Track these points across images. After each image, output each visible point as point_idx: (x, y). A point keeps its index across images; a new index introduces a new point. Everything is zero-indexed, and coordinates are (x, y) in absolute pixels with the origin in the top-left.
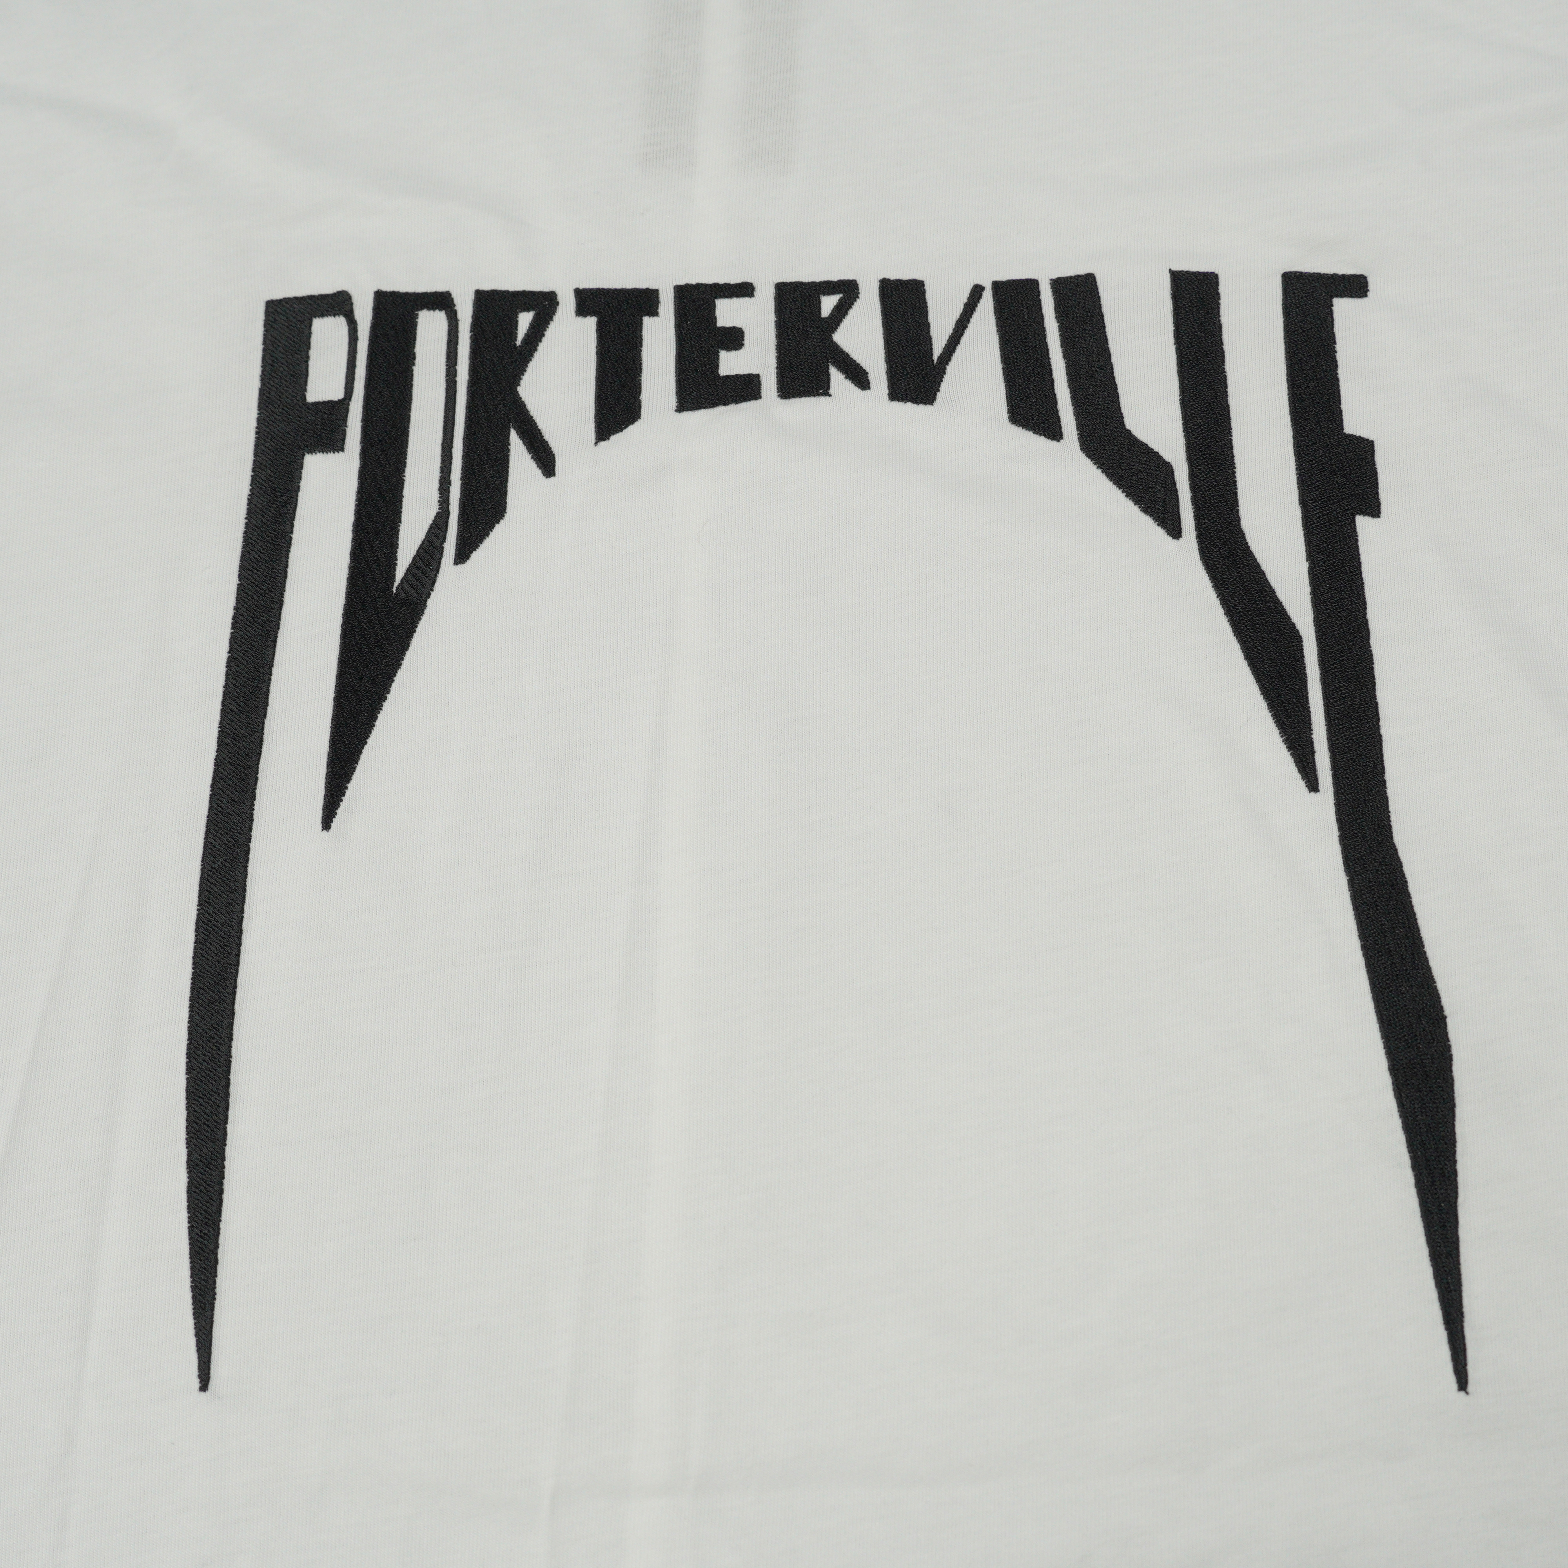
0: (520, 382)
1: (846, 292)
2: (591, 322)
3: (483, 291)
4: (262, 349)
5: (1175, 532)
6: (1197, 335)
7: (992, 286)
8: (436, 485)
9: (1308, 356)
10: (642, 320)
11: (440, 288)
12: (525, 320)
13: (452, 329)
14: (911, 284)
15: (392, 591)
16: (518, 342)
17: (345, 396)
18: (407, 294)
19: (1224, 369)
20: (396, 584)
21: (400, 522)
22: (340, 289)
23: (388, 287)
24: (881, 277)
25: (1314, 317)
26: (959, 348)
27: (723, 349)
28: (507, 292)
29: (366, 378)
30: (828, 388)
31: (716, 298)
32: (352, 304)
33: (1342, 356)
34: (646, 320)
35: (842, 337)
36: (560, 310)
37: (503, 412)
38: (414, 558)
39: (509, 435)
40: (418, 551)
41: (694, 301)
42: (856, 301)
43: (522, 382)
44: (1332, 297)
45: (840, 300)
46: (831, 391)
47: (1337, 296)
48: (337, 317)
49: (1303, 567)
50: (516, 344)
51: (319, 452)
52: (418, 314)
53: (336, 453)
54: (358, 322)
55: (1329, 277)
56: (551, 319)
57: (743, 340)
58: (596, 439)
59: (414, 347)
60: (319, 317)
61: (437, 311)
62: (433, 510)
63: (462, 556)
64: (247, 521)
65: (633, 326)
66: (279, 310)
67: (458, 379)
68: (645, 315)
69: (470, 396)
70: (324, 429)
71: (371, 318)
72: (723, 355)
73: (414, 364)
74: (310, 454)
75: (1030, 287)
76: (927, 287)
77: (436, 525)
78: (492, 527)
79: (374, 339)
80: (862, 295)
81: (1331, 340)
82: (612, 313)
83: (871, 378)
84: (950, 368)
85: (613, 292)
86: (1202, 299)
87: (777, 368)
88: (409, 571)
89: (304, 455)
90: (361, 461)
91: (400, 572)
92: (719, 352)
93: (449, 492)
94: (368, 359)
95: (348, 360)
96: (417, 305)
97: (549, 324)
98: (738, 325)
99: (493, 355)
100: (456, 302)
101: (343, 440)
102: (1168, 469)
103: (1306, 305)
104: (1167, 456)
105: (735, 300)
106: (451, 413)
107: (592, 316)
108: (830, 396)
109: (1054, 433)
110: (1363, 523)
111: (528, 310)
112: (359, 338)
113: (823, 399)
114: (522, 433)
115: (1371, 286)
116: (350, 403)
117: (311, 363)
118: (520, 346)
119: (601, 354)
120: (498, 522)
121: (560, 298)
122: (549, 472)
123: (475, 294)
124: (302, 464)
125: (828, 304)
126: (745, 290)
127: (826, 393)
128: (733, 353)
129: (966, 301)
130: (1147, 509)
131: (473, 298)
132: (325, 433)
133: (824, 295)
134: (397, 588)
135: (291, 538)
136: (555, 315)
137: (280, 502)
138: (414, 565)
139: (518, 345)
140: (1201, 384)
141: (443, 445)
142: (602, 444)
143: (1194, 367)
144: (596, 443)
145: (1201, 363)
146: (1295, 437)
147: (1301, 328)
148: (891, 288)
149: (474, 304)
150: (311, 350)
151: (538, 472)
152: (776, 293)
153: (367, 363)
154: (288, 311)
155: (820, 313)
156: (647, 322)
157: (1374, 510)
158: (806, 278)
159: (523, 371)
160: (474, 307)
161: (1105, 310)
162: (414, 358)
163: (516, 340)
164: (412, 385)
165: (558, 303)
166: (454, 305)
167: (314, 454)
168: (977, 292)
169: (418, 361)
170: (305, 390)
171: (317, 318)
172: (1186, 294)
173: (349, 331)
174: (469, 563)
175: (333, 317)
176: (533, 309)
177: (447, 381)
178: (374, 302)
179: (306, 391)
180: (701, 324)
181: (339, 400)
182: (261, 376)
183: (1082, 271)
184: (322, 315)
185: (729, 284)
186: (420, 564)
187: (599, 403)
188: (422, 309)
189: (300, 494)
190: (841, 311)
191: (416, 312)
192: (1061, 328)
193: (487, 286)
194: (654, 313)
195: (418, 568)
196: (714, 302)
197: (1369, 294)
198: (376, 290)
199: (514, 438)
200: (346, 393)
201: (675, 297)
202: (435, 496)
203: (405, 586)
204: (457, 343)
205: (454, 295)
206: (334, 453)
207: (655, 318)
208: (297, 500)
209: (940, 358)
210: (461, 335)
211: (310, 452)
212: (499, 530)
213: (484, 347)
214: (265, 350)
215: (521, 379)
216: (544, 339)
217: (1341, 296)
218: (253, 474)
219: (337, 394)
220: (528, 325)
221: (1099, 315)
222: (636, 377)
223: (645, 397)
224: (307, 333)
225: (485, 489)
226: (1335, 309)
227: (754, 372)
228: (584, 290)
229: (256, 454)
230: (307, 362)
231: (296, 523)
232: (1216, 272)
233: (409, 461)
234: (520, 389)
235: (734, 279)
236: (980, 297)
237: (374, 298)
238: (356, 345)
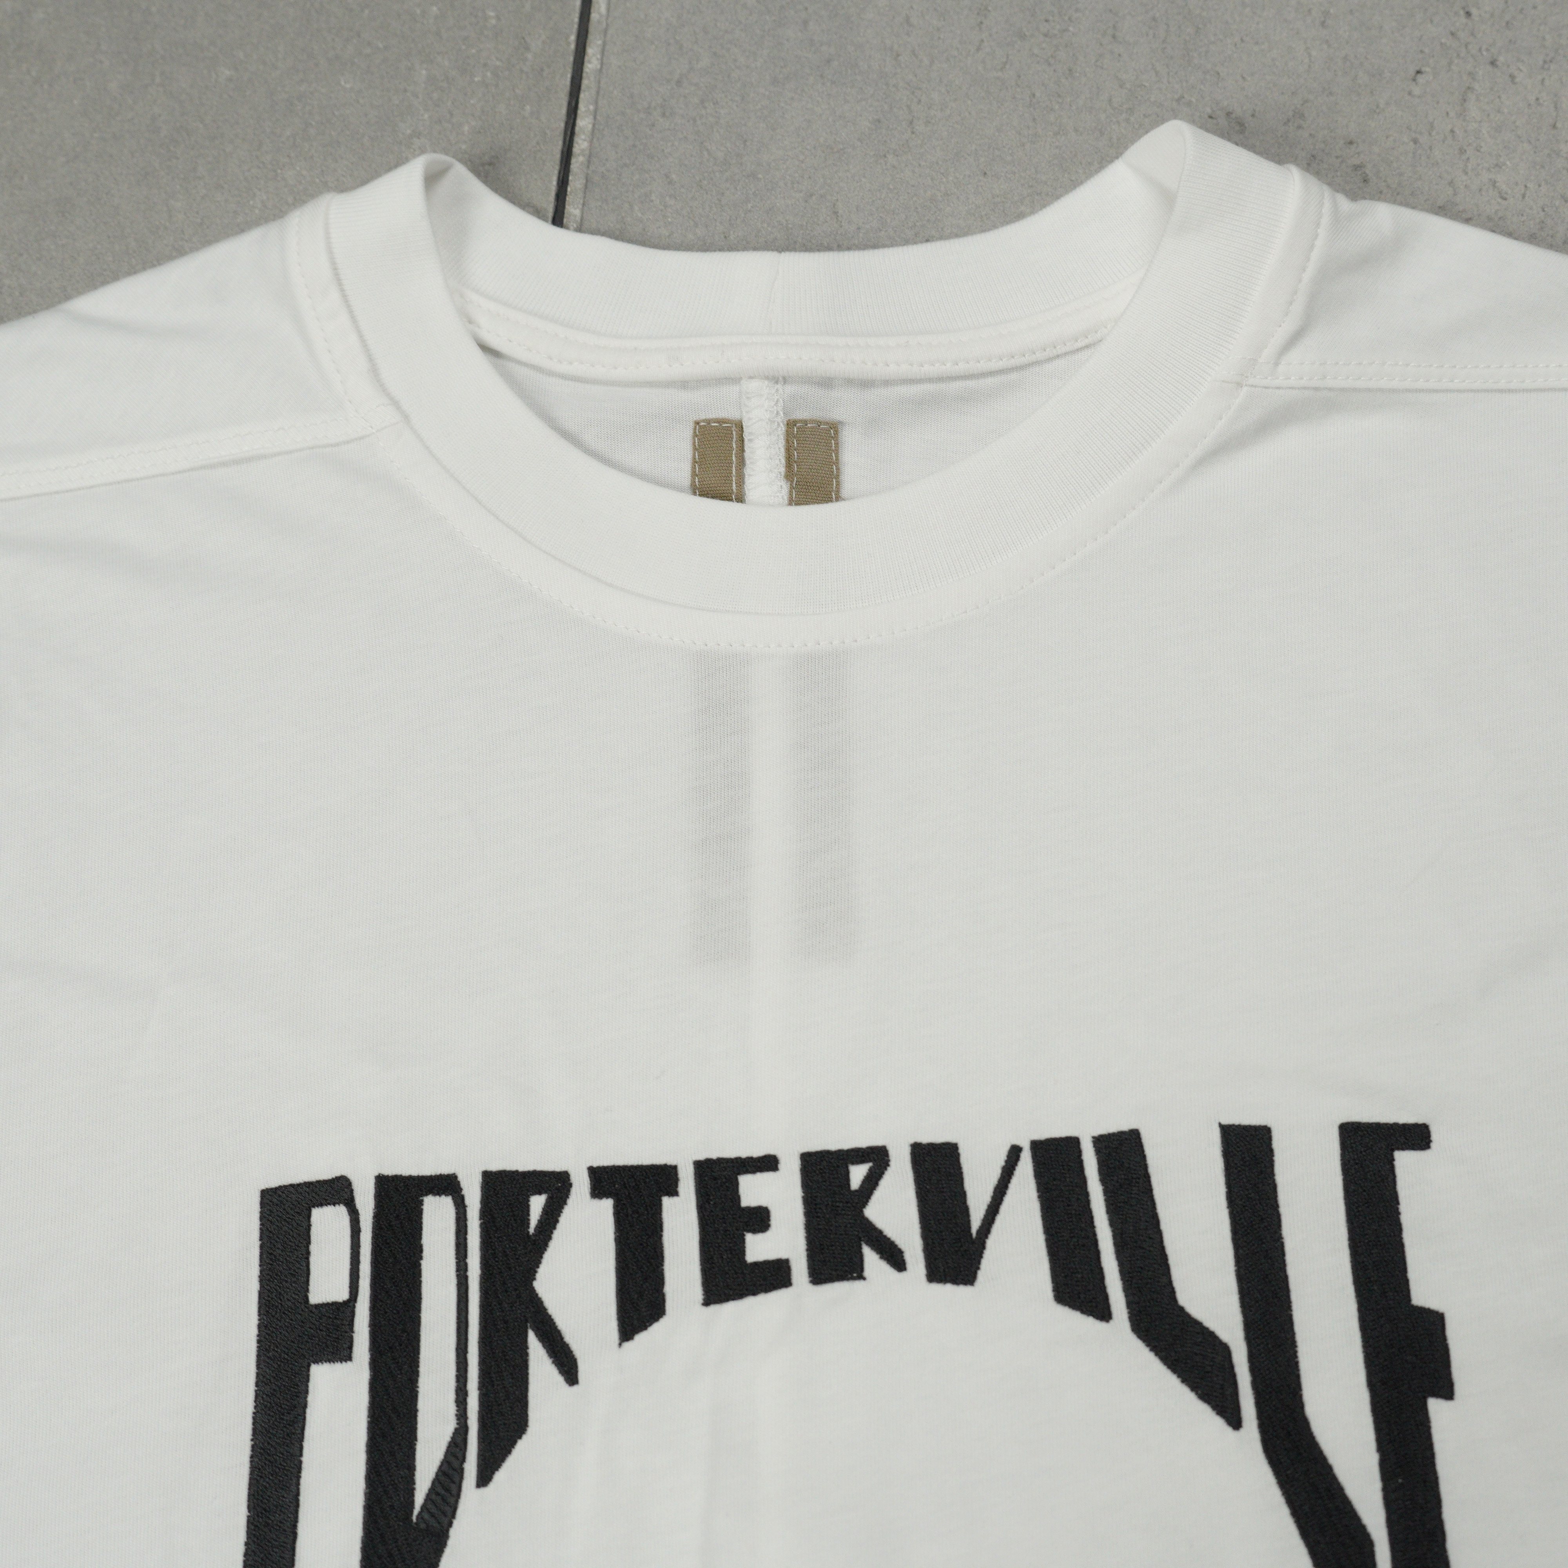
0: (535, 1275)
1: (875, 1160)
2: (607, 1204)
3: (491, 1172)
4: (259, 1245)
5: (1235, 1422)
6: (1251, 1198)
7: (1031, 1146)
8: (452, 1396)
9: (1370, 1219)
10: (661, 1200)
11: (445, 1170)
12: (537, 1204)
13: (460, 1217)
14: (944, 1149)
15: (412, 1520)
16: (532, 1230)
17: (350, 1296)
18: (410, 1178)
19: (1281, 1234)
20: (416, 1511)
21: (416, 1440)
22: (338, 1174)
23: (390, 1170)
24: (912, 1141)
25: (1374, 1174)
26: (999, 1219)
27: (749, 1231)
28: (516, 1172)
29: (371, 1276)
30: (862, 1270)
31: (739, 1174)
32: (352, 1191)
33: (1406, 1219)
34: (666, 1201)
35: (875, 1212)
36: (574, 1191)
37: (519, 1311)
38: (433, 1483)
39: (526, 1336)
40: (437, 1475)
41: (715, 1179)
42: (886, 1169)
43: (538, 1276)
44: (1393, 1150)
45: (870, 1170)
46: (867, 1273)
47: (1398, 1149)
48: (337, 1206)
49: (1373, 1459)
50: (529, 1232)
51: (326, 1362)
52: (422, 1201)
53: (344, 1363)
54: (360, 1212)
55: (1389, 1128)
56: (565, 1203)
57: (769, 1220)
58: (620, 1339)
59: (420, 1238)
60: (318, 1207)
61: (443, 1197)
62: (451, 1425)
63: (484, 1479)
64: (253, 1443)
65: (652, 1208)
66: (275, 1200)
67: (469, 1274)
68: (665, 1195)
69: (484, 1294)
70: (329, 1336)
71: (374, 1207)
72: (749, 1238)
73: (421, 1258)
74: (316, 1364)
75: (1071, 1144)
76: (961, 1151)
77: (454, 1443)
78: (513, 1444)
79: (377, 1232)
80: (892, 1163)
81: (1393, 1200)
82: (629, 1194)
83: (908, 1257)
84: (990, 1242)
85: (630, 1171)
86: (1255, 1156)
87: (807, 1250)
88: (428, 1498)
89: (309, 1366)
90: (371, 1372)
91: (419, 1498)
92: (744, 1235)
93: (466, 1404)
94: (372, 1254)
95: (352, 1254)
96: (421, 1191)
97: (563, 1208)
98: (764, 1204)
99: (505, 1246)
100: (463, 1185)
101: (350, 1347)
102: (1225, 1350)
103: (1365, 1160)
104: (1224, 1335)
105: (759, 1176)
106: (464, 1314)
107: (607, 1198)
108: (864, 1279)
109: (1103, 1313)
110: (1435, 1406)
111: (540, 1193)
112: (362, 1230)
113: (857, 1284)
114: (541, 1336)
115: (1434, 1136)
116: (356, 1304)
117: (313, 1259)
118: (533, 1234)
119: (620, 1242)
120: (520, 1437)
121: (574, 1179)
122: (572, 1380)
123: (483, 1176)
124: (308, 1376)
125: (858, 1174)
126: (768, 1163)
127: (861, 1277)
128: (760, 1236)
129: (1003, 1163)
130: (1205, 1396)
131: (481, 1181)
132: (331, 1341)
133: (853, 1163)
134: (417, 1517)
135: (301, 1462)
136: (568, 1198)
137: (287, 1420)
138: (432, 1491)
139: (531, 1233)
140: (1258, 1252)
141: (457, 1349)
142: (627, 1345)
143: (1248, 1233)
144: (620, 1345)
145: (1256, 1229)
146: (1360, 1310)
147: (1361, 1187)
148: (924, 1153)
149: (482, 1187)
150: (312, 1244)
151: (560, 1379)
152: (802, 1165)
153: (372, 1258)
154: (285, 1202)
155: (849, 1185)
156: (667, 1202)
157: (1447, 1392)
158: (833, 1146)
159: (537, 1262)
160: (482, 1191)
161: (1152, 1170)
162: (421, 1251)
163: (528, 1227)
164: (420, 1282)
165: (571, 1185)
166: (461, 1189)
167: (320, 1363)
168: (1015, 1153)
169: (426, 1253)
170: (307, 1290)
171: (316, 1208)
172: (1238, 1152)
173: (351, 1221)
174: (492, 1485)
175: (332, 1206)
176: (545, 1192)
177: (457, 1276)
178: (375, 1188)
179: (308, 1292)
180: (725, 1204)
181: (344, 1301)
182: (259, 1277)
183: (1125, 1127)
184: (321, 1205)
185: (752, 1158)
186: (439, 1489)
187: (621, 1298)
188: (427, 1195)
189: (308, 1411)
190: (872, 1182)
191: (421, 1198)
192: (1106, 1192)
193: (494, 1167)
194: (673, 1192)
195: (438, 1494)
196: (737, 1180)
197: (1432, 1145)
198: (377, 1174)
199: (532, 1338)
200: (351, 1293)
201: (696, 1174)
202: (451, 1409)
203: (426, 1516)
204: (466, 1233)
205: (460, 1178)
206: (341, 1362)
207: (675, 1198)
208: (304, 1419)
209: (978, 1232)
210: (469, 1223)
211: (316, 1362)
212: (522, 1447)
213: (495, 1237)
214: (262, 1247)
215: (536, 1272)
216: (559, 1226)
217: (1403, 1149)
218: (256, 1389)
219: (343, 1295)
220: (541, 1210)
221: (1145, 1177)
222: (658, 1267)
223: (669, 1289)
224: (305, 1225)
225: (504, 1400)
226: (1397, 1163)
227: (783, 1255)
228: (599, 1168)
229: (258, 1366)
230: (307, 1259)
231: (306, 1445)
232: (1269, 1126)
233: (422, 1369)
234: (536, 1284)
235: (757, 1151)
236: (1017, 1158)
237: (376, 1184)
238: (359, 1239)
